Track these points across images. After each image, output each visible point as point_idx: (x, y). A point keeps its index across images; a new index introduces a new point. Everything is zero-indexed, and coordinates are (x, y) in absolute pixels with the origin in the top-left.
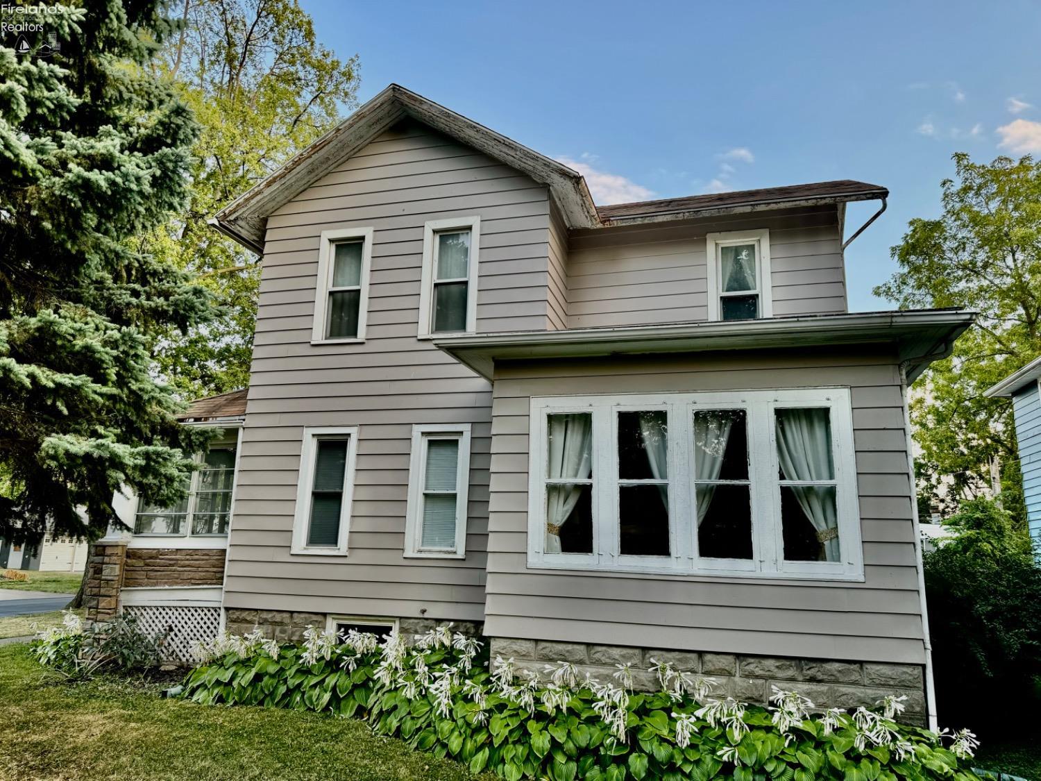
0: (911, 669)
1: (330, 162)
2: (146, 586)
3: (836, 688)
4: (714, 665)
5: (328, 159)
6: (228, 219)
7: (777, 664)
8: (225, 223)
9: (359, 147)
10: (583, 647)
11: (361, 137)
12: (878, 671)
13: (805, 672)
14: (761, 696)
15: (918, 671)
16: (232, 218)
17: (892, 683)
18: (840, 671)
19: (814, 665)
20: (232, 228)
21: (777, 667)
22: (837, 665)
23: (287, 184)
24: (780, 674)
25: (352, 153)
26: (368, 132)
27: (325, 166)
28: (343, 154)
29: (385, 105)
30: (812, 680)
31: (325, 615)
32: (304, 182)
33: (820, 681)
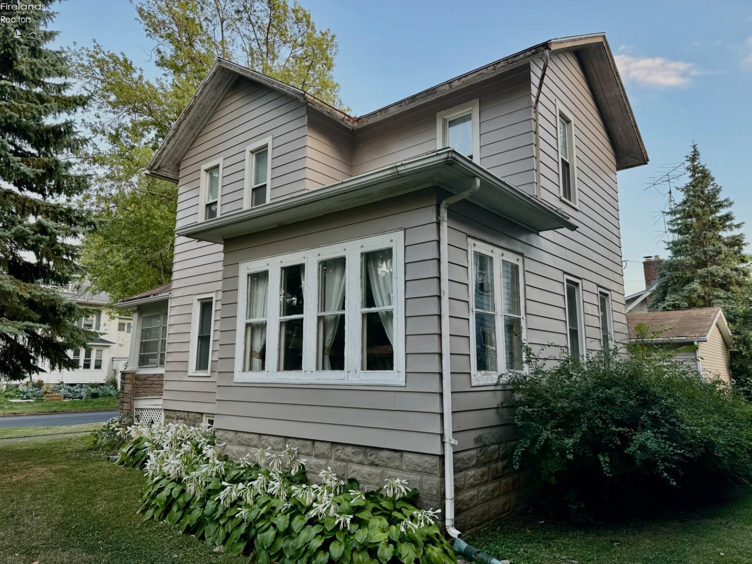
0: (432, 458)
1: (201, 119)
2: (143, 396)
3: (386, 471)
4: (319, 450)
5: (198, 118)
6: (154, 169)
7: (353, 451)
8: (154, 172)
9: (217, 104)
10: (256, 436)
11: (214, 98)
12: (411, 459)
13: (368, 458)
14: (343, 475)
15: (436, 460)
16: (156, 167)
17: (419, 469)
18: (388, 458)
19: (374, 453)
20: (160, 173)
21: (353, 453)
22: (387, 453)
23: (180, 139)
24: (355, 459)
25: (214, 109)
26: (216, 93)
27: (199, 122)
28: (207, 112)
29: (218, 74)
30: (372, 464)
31: (202, 414)
32: (191, 136)
33: (377, 465)
